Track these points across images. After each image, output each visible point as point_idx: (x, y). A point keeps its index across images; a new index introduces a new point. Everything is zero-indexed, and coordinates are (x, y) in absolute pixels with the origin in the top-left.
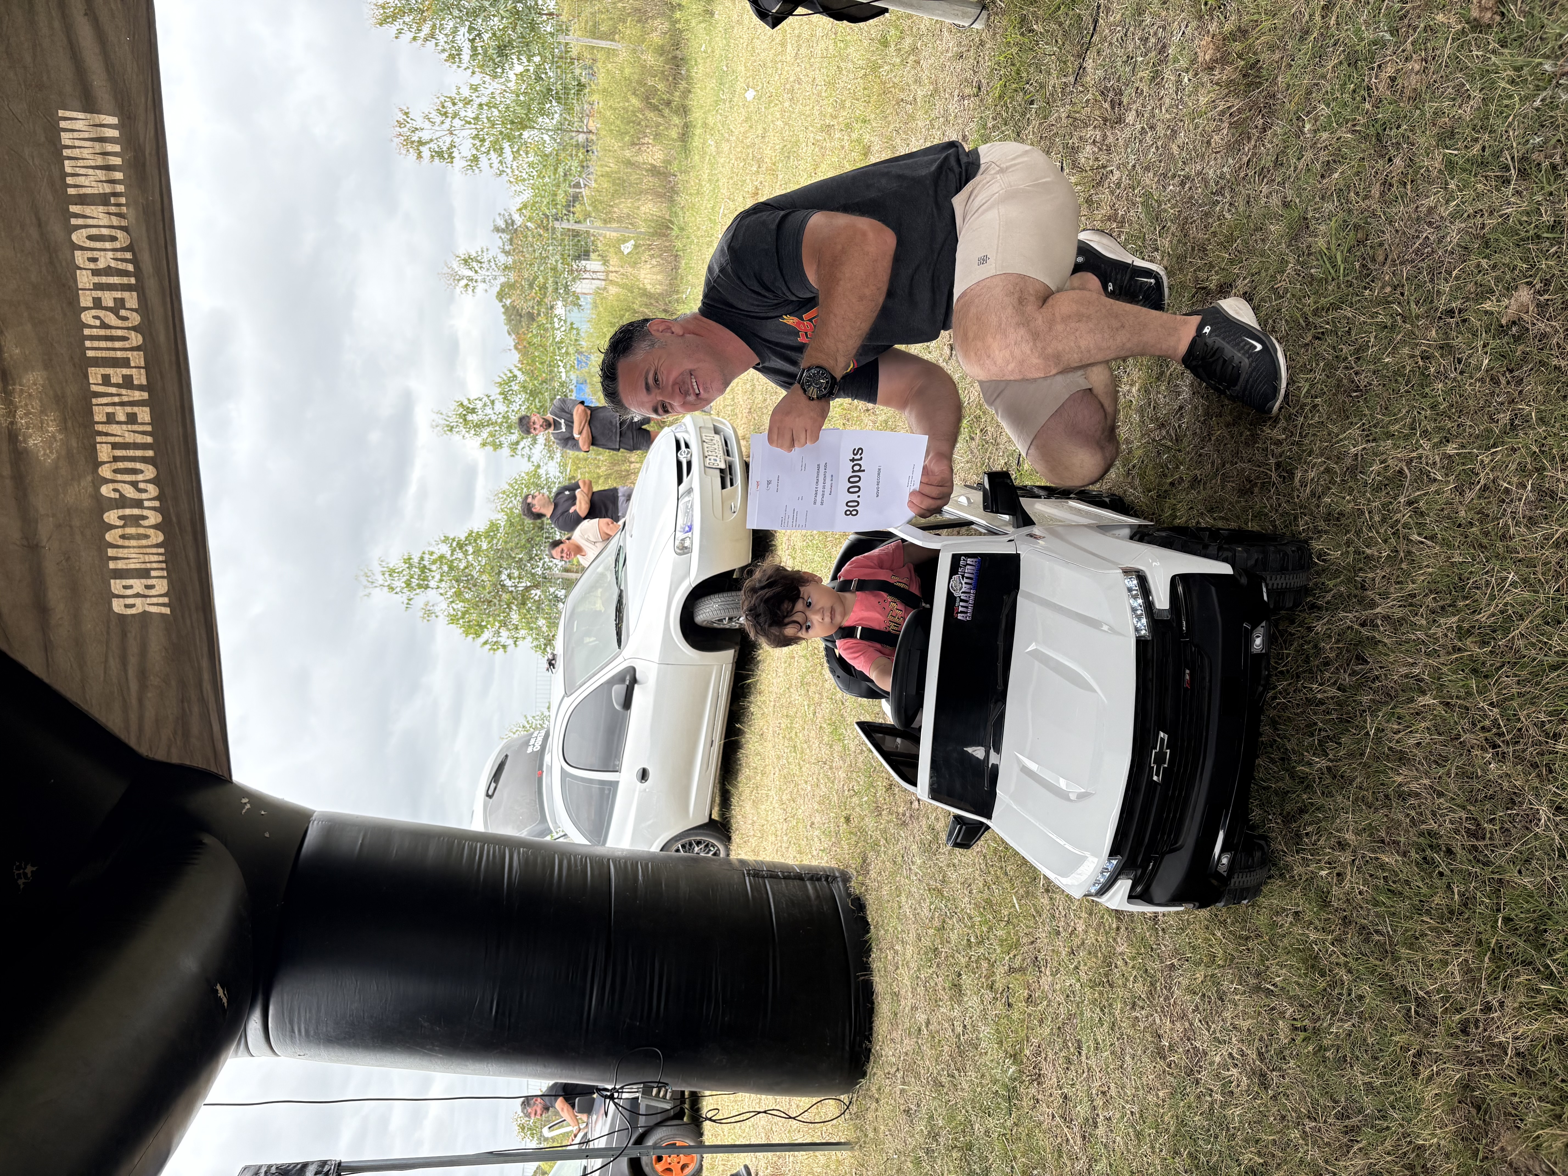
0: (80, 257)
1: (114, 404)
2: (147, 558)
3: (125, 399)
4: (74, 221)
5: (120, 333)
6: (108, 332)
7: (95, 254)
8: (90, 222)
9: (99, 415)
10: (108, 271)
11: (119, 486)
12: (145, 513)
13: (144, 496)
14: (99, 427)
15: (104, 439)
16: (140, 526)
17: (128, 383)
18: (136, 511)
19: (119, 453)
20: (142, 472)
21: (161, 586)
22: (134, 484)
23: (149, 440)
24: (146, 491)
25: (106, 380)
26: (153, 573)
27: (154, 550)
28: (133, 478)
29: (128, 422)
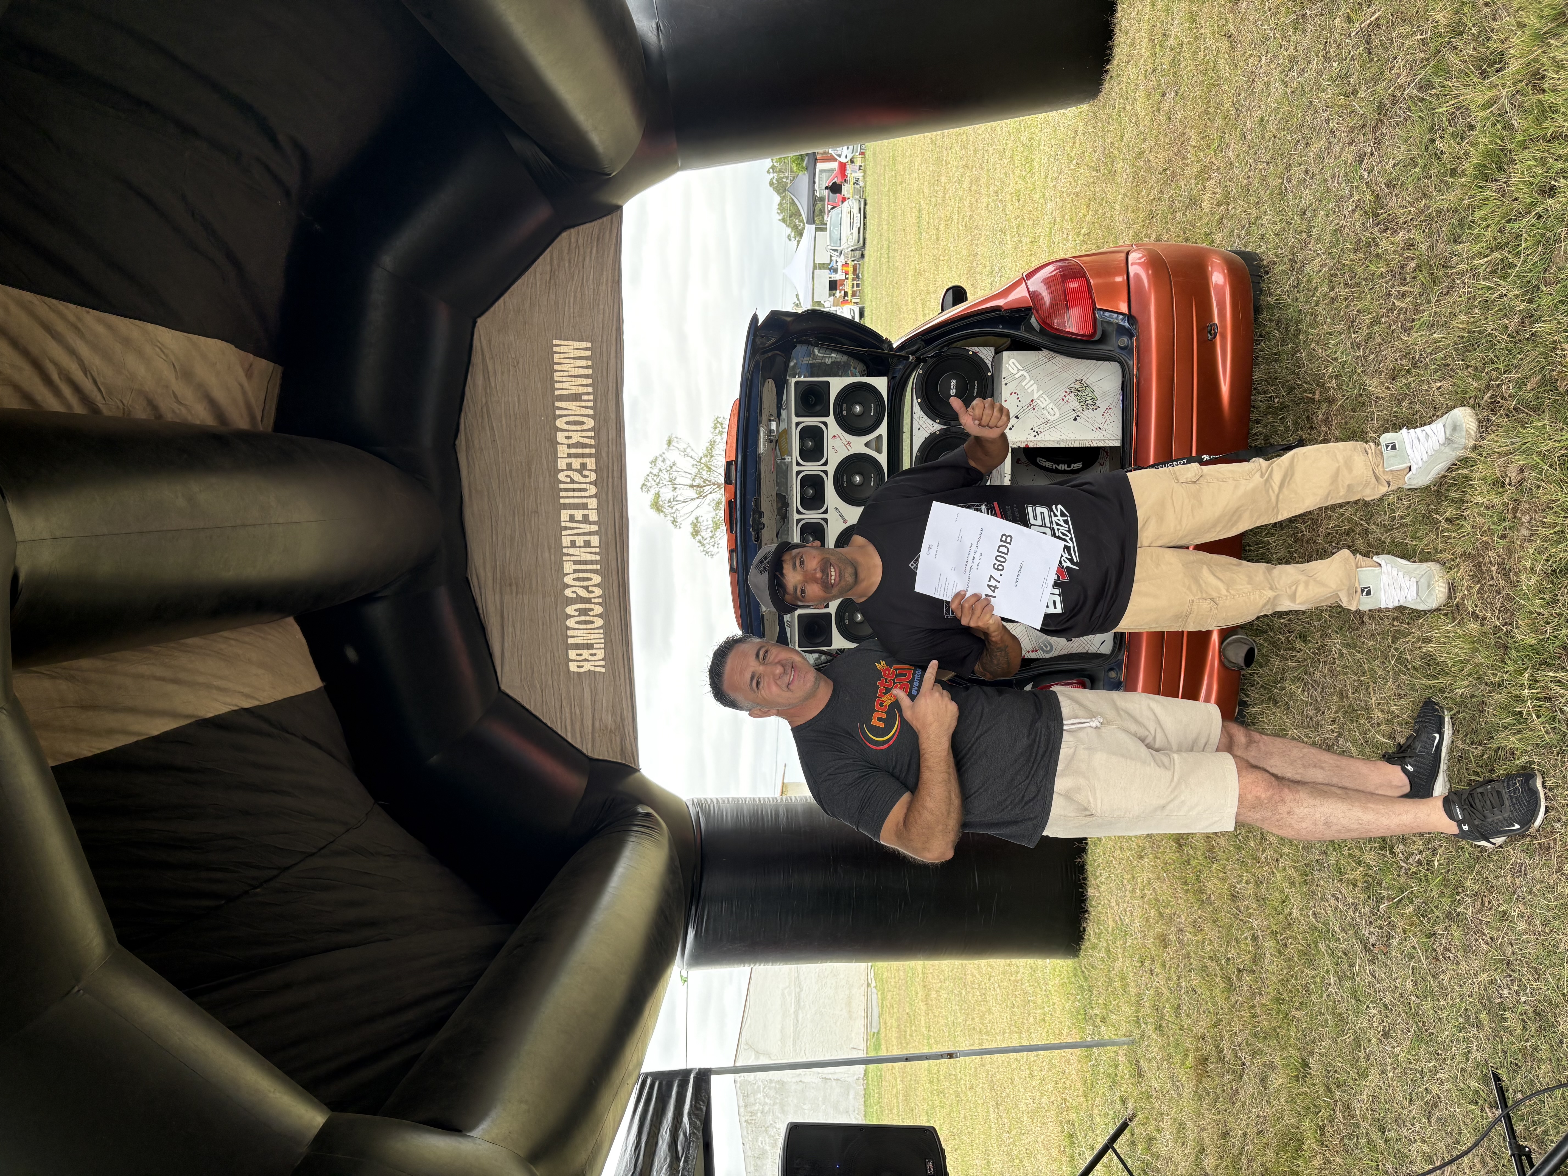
0: (560, 437)
1: (575, 535)
2: (593, 636)
3: (581, 531)
4: (558, 412)
5: (583, 486)
6: (576, 486)
7: (570, 434)
8: (570, 412)
9: (566, 541)
10: (578, 445)
11: (574, 589)
12: (592, 606)
13: (592, 595)
14: (565, 550)
15: (568, 558)
16: (589, 615)
17: (586, 520)
18: (587, 606)
19: (578, 567)
20: (591, 579)
21: (601, 654)
22: (586, 588)
23: (598, 558)
24: (593, 592)
25: (572, 518)
26: (595, 646)
27: (596, 631)
28: (586, 583)
29: (584, 547)
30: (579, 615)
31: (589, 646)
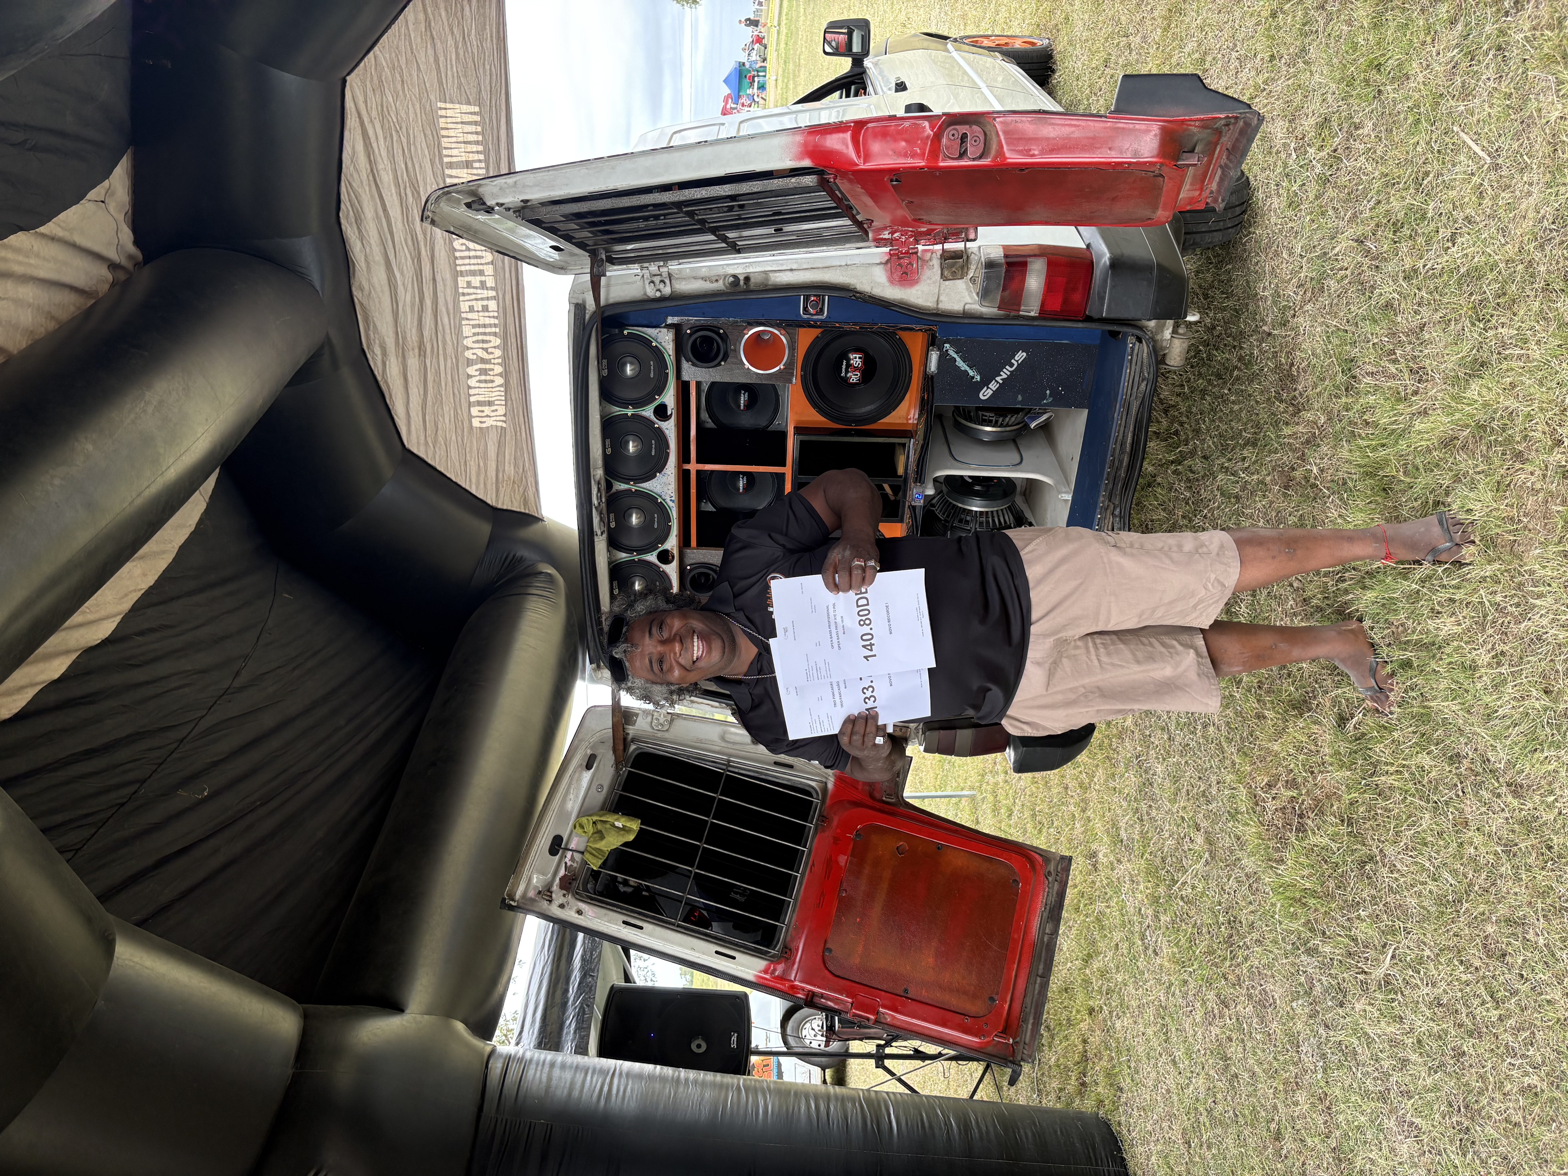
1: (472, 300)
2: (493, 394)
3: (479, 296)
5: (479, 253)
6: (472, 254)
9: (464, 307)
11: (474, 351)
12: (492, 366)
13: (491, 356)
14: (464, 315)
15: (467, 322)
16: (489, 375)
17: (483, 285)
18: (488, 366)
19: (477, 330)
20: (490, 341)
21: (502, 410)
22: (486, 350)
23: (496, 322)
24: (492, 353)
25: (469, 285)
26: (496, 403)
27: (498, 389)
28: (485, 346)
29: (483, 311)
30: (480, 374)
31: (490, 403)
